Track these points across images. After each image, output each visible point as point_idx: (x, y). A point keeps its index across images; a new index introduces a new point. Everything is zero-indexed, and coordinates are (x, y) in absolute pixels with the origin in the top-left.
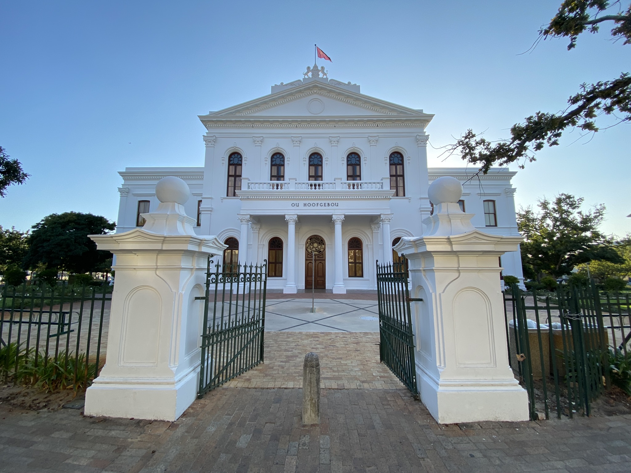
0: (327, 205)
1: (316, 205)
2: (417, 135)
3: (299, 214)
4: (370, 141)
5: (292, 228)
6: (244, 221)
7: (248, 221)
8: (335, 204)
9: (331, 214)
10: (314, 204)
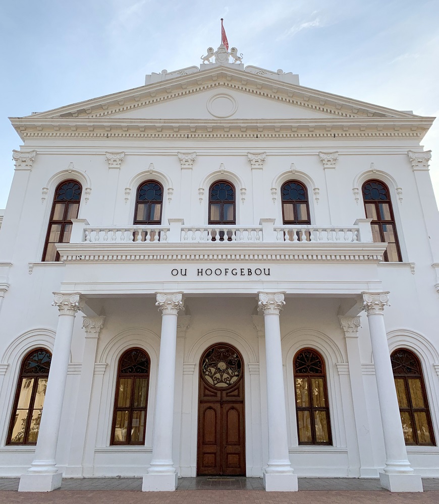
0: (246, 272)
1: (224, 272)
2: (408, 152)
3: (186, 292)
4: (322, 160)
5: (169, 324)
6: (66, 308)
7: (75, 308)
8: (263, 271)
9: (255, 292)
10: (218, 272)
